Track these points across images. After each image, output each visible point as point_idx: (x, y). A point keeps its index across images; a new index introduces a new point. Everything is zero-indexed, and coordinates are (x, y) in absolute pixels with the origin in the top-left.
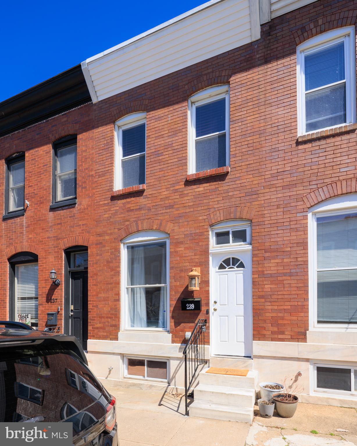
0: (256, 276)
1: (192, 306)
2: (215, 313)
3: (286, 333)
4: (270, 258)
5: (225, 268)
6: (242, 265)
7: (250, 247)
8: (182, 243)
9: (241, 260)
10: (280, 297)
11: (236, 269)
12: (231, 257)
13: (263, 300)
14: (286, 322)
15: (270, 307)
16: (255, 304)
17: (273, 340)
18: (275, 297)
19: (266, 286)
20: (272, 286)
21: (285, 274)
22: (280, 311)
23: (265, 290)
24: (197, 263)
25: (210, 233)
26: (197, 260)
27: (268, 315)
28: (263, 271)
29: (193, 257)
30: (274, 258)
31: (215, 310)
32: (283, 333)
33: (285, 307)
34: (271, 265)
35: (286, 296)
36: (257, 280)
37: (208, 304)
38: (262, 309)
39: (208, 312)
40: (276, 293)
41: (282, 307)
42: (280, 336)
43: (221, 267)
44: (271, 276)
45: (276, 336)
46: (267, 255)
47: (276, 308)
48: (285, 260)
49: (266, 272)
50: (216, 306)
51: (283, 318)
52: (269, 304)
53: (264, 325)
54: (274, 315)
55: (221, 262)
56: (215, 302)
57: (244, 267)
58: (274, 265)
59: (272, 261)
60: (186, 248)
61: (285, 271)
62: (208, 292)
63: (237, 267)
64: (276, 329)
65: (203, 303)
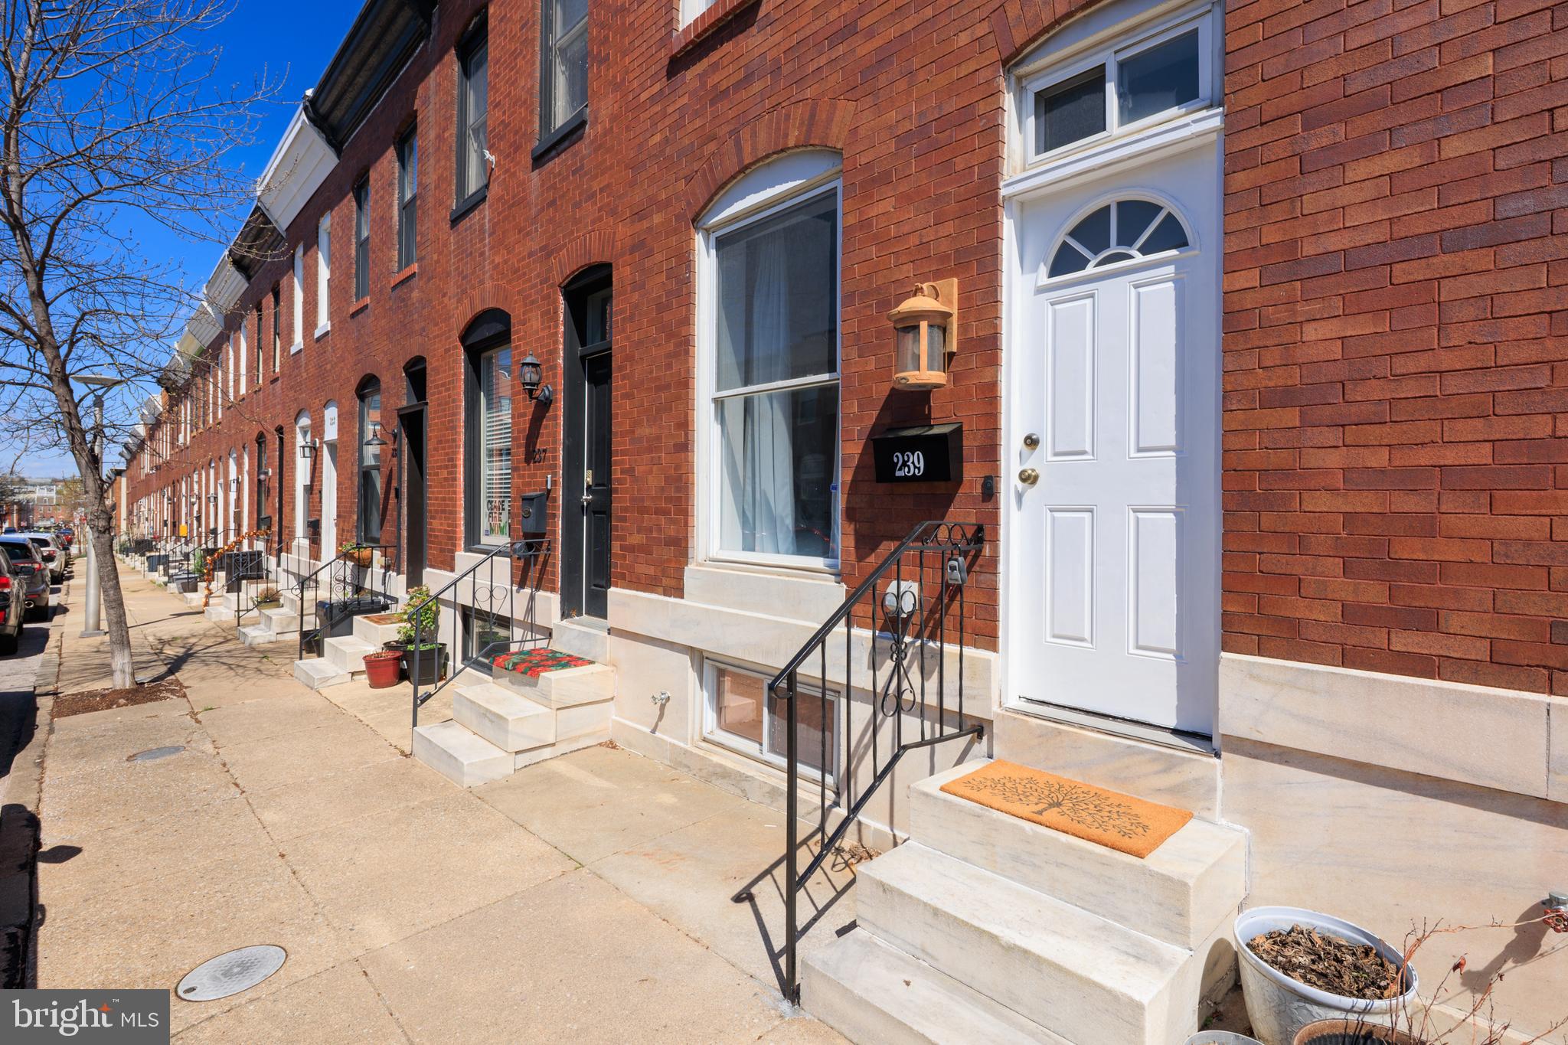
0: (1249, 278)
1: (915, 463)
2: (1031, 493)
3: (1454, 622)
4: (1337, 158)
5: (1082, 263)
6: (1172, 235)
7: (1212, 121)
8: (885, 179)
9: (1169, 207)
10: (1409, 389)
11: (1139, 258)
12: (1111, 199)
13: (1291, 417)
14: (1452, 552)
15: (1334, 459)
16: (1237, 442)
17: (1349, 658)
18: (1376, 390)
19: (1311, 332)
20: (1352, 328)
21: (1449, 240)
22: (1408, 479)
23: (1301, 354)
24: (944, 258)
25: (1008, 101)
26: (944, 247)
27: (1321, 502)
28: (1293, 243)
29: (929, 235)
30: (1367, 148)
31: (1029, 479)
32: (1428, 621)
33: (1450, 456)
34: (1346, 195)
35: (1453, 384)
36: (1249, 301)
37: (990, 451)
38: (1286, 473)
39: (989, 491)
40: (1382, 368)
41: (1424, 457)
42: (1404, 642)
43: (1065, 262)
44: (1349, 262)
45: (1379, 638)
46: (1323, 137)
47: (1378, 459)
48: (1453, 148)
49: (1309, 249)
50: (1034, 463)
51: (1427, 527)
52: (1332, 436)
53: (1297, 566)
54: (1365, 503)
55: (1061, 237)
56: (1031, 442)
57: (1181, 242)
58: (1369, 191)
59: (1358, 171)
60: (905, 199)
61: (1455, 218)
62: (990, 395)
63: (1145, 250)
64: (1374, 593)
65: (969, 443)
